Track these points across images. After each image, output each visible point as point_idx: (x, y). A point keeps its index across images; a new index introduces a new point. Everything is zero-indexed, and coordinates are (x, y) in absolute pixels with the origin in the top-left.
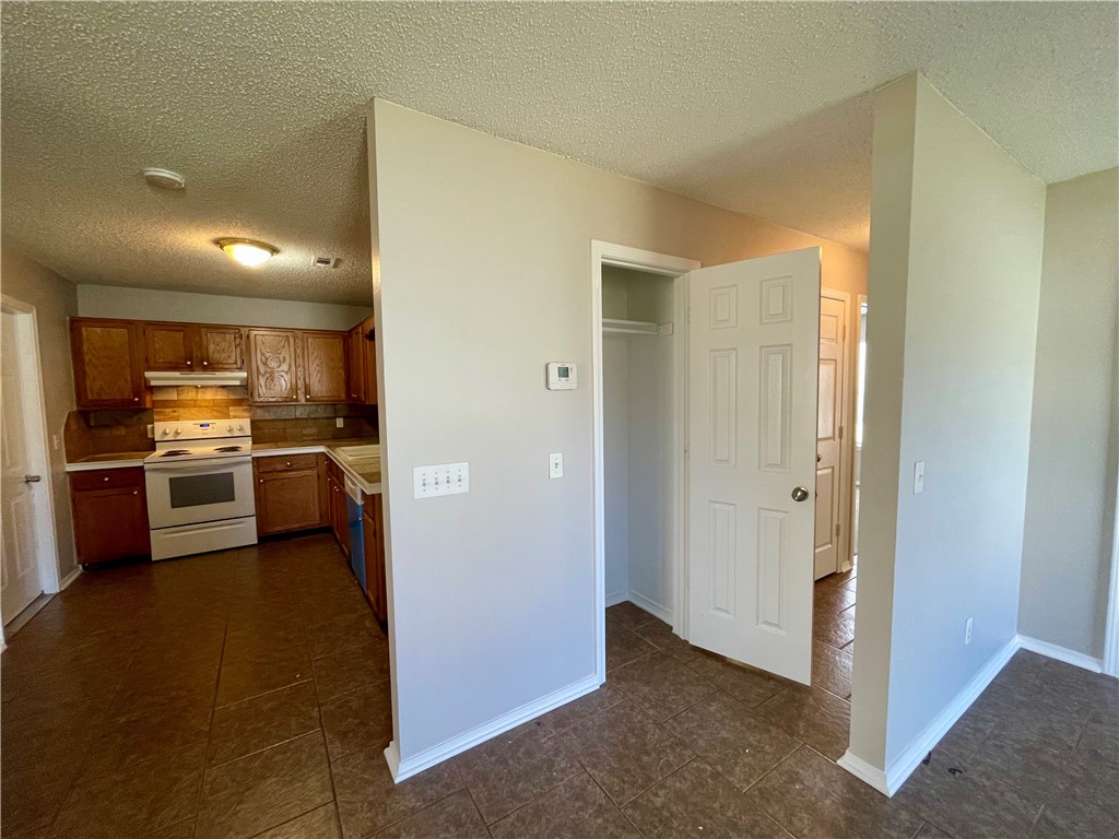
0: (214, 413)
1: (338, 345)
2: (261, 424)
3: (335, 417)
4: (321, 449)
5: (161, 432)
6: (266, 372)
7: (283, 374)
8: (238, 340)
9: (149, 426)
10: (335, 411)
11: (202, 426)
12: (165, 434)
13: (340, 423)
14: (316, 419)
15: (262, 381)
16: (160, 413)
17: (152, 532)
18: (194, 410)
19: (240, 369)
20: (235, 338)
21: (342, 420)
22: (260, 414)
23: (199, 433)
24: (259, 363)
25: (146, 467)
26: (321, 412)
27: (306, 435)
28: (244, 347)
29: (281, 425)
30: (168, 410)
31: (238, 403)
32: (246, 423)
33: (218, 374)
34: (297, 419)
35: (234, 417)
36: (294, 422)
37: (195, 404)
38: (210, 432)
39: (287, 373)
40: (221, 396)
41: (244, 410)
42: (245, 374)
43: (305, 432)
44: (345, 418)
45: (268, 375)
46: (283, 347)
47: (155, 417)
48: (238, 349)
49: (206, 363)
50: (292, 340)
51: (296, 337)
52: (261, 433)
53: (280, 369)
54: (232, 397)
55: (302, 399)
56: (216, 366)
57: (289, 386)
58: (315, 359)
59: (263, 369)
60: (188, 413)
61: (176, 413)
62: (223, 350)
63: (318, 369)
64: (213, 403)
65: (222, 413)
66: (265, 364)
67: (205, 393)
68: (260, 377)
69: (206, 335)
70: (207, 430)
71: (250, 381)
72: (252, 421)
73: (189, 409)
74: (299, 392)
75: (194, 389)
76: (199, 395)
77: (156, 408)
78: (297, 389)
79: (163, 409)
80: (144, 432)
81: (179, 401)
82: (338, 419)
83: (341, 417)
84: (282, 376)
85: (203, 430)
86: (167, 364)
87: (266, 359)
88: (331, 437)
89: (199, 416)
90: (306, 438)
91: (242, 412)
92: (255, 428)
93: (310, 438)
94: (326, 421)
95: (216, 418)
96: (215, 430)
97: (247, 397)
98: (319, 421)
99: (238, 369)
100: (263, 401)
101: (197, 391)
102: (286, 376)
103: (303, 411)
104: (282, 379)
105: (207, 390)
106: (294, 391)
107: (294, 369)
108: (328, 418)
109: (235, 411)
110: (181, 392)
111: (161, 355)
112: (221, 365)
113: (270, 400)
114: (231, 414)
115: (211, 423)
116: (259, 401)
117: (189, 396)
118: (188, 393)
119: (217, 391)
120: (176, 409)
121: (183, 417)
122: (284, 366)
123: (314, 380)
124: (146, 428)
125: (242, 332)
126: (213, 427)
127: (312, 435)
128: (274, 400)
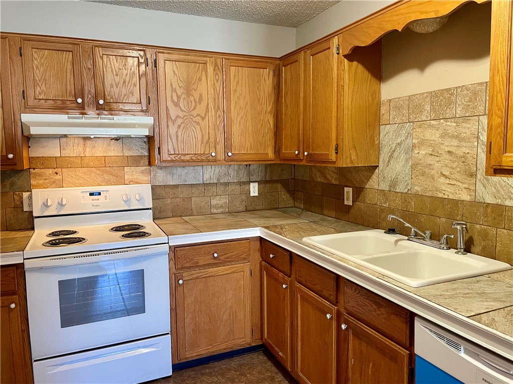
0: (106, 177)
1: (267, 77)
2: (162, 192)
3: (250, 182)
4: (256, 232)
5: (40, 203)
6: (178, 117)
7: (198, 119)
8: (143, 67)
9: (25, 195)
10: (249, 173)
11: (91, 194)
12: (46, 205)
13: (254, 190)
14: (227, 184)
15: (173, 130)
16: (40, 175)
17: (34, 364)
18: (80, 172)
19: (145, 112)
20: (139, 64)
21: (256, 184)
22: (163, 177)
23: (89, 204)
24: (170, 104)
25: (28, 264)
26: (233, 175)
27: (216, 207)
28: (150, 77)
29: (183, 193)
30: (51, 171)
31: (135, 161)
32: (146, 191)
33: (117, 119)
34: (204, 185)
35: (131, 182)
36: (202, 189)
37: (81, 162)
38: (101, 204)
39: (203, 118)
40: (115, 151)
41: (142, 172)
42: (150, 120)
43: (214, 202)
44: (259, 182)
45: (179, 121)
46: (200, 79)
47: (33, 182)
48: (143, 80)
49: (101, 102)
50: (210, 69)
51: (216, 65)
52: (164, 205)
53: (195, 113)
54: (128, 153)
55: (221, 156)
56: (114, 106)
57: (206, 138)
58: (238, 98)
59: (173, 112)
60: (74, 176)
61: (58, 175)
62: (124, 82)
63: (242, 114)
64: (105, 161)
65: (115, 176)
66: (176, 105)
67: (94, 147)
68: (170, 124)
69: (102, 58)
70: (98, 200)
71: (157, 130)
72: (153, 188)
73: (75, 171)
74: (217, 146)
75: (81, 141)
76: (88, 150)
77: (34, 169)
78: (216, 143)
79: (42, 170)
80: (18, 203)
81: (63, 158)
82: (252, 185)
83: (256, 182)
84: (198, 123)
85: (93, 200)
86: (51, 102)
87: (178, 97)
88: (244, 209)
89: (87, 181)
90: (215, 211)
91: (141, 174)
92: (155, 198)
93: (220, 211)
94: (238, 187)
95: (109, 183)
96: (108, 200)
97: (146, 154)
98: (231, 188)
99: (142, 111)
100: (174, 159)
101: (85, 144)
102: (202, 123)
103: (212, 173)
104: (198, 127)
105: (97, 143)
106: (212, 145)
107: (212, 112)
108: (241, 183)
109: (130, 172)
110: (65, 145)
111: (43, 87)
112: (121, 106)
113: (183, 158)
114: (126, 177)
115: (103, 191)
116: (169, 159)
117: (75, 151)
118: (73, 146)
119: (109, 145)
120: (59, 170)
121: (67, 182)
122: (201, 109)
123: (236, 130)
124: (22, 198)
125: (148, 56)
126: (106, 196)
127: (222, 207)
128: (187, 158)
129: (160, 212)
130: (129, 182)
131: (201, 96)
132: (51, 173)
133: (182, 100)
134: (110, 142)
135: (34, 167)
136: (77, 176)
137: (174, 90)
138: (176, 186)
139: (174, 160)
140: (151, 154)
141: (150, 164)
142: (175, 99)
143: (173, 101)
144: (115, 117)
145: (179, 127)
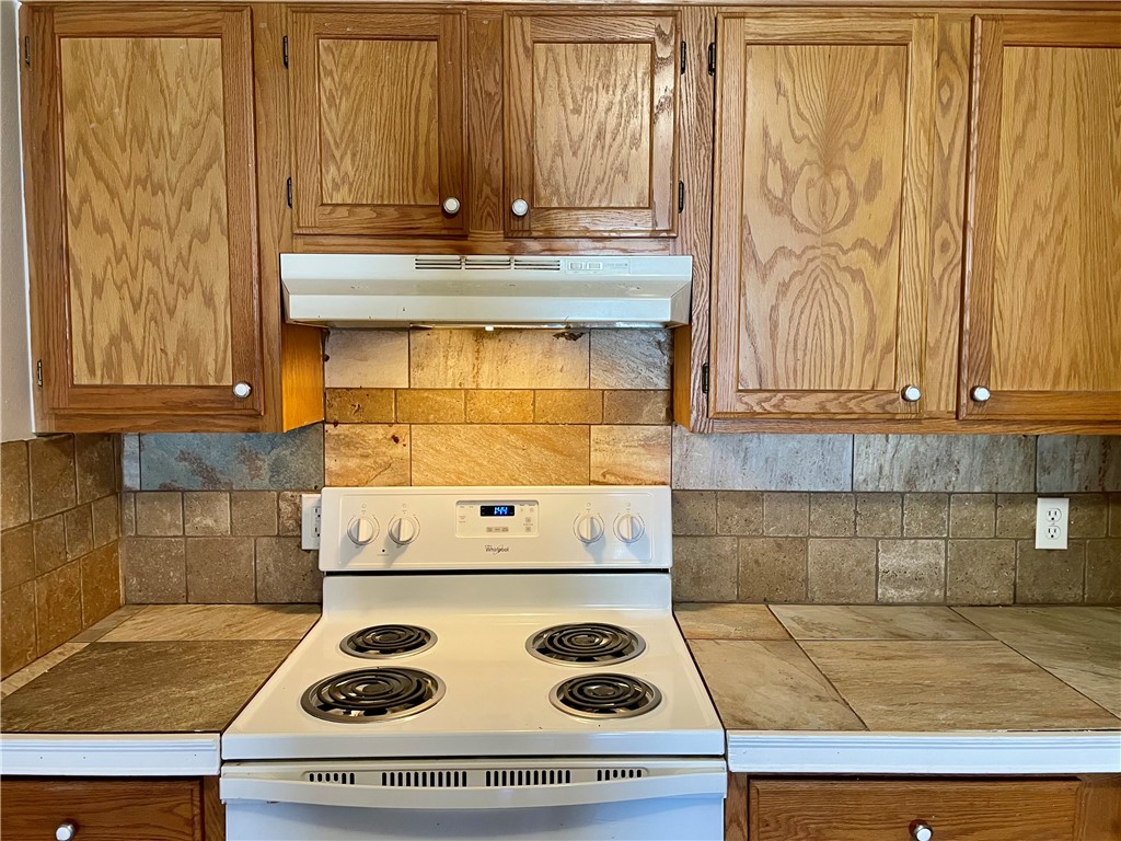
0: (537, 454)
2: (708, 514)
3: (1035, 495)
5: (341, 533)
6: (782, 251)
7: (859, 257)
8: (666, 77)
9: (308, 501)
10: (1034, 460)
11: (487, 511)
12: (354, 540)
13: (1052, 525)
14: (941, 499)
15: (759, 299)
16: (349, 443)
18: (462, 437)
19: (664, 238)
20: (655, 64)
21: (1062, 507)
22: (711, 464)
23: (474, 541)
24: (755, 208)
27: (895, 579)
28: (689, 111)
29: (779, 523)
30: (379, 432)
31: (620, 408)
32: (655, 507)
33: (568, 266)
34: (856, 496)
35: (610, 477)
36: (846, 510)
37: (466, 409)
38: (517, 542)
39: (879, 255)
40: (562, 371)
41: (646, 444)
42: (678, 268)
43: (889, 560)
44: (1075, 499)
45: (784, 268)
47: (331, 463)
49: (520, 207)
50: (922, 61)
51: (945, 46)
52: (710, 557)
53: (846, 236)
54: (605, 381)
55: (942, 400)
56: (562, 222)
57: (885, 329)
58: (1031, 171)
59: (768, 234)
60: (443, 449)
61: (400, 445)
62: (600, 135)
63: (1042, 230)
64: (534, 404)
65: (561, 453)
66: (780, 207)
67: (505, 360)
68: (751, 278)
69: (530, 54)
70: (505, 530)
71: (701, 303)
72: (678, 498)
73: (447, 433)
74: (929, 363)
75: (469, 342)
76: (486, 368)
77: (336, 424)
78: (925, 351)
79: (358, 429)
80: (290, 523)
81: (415, 393)
82: (1043, 506)
83: (1060, 495)
84: (857, 275)
85: (490, 530)
86: (367, 213)
87: (789, 179)
88: (1007, 595)
89: (480, 465)
90: (892, 593)
91: (643, 451)
92: (684, 529)
93: (910, 594)
94: (985, 512)
95: (542, 476)
96: (534, 535)
97: (662, 384)
98: (955, 514)
99: (654, 235)
100: (757, 409)
101: (478, 351)
102: (875, 275)
103: (889, 456)
104: (855, 290)
105: (514, 346)
106: (908, 356)
107: (917, 232)
108: (997, 499)
109: (610, 445)
110: (423, 354)
111: (347, 164)
112: (584, 221)
113: (790, 404)
114: (596, 457)
115: (522, 503)
116: (740, 408)
117: (450, 372)
118: (446, 357)
119: (549, 354)
120: (401, 430)
121: (423, 467)
122: (872, 219)
123: (1012, 298)
124: (298, 509)
125: (689, 36)
126: (528, 520)
127: (917, 580)
128: (808, 405)
129: (697, 580)
130: (604, 475)
131: (876, 168)
132: (380, 437)
133: (800, 187)
134: (552, 344)
135: (336, 418)
136: (453, 448)
137: (773, 154)
138: (755, 497)
139: (755, 413)
140: (679, 384)
141: (671, 417)
142: (776, 184)
143: (766, 193)
144: (564, 261)
145: (784, 288)
